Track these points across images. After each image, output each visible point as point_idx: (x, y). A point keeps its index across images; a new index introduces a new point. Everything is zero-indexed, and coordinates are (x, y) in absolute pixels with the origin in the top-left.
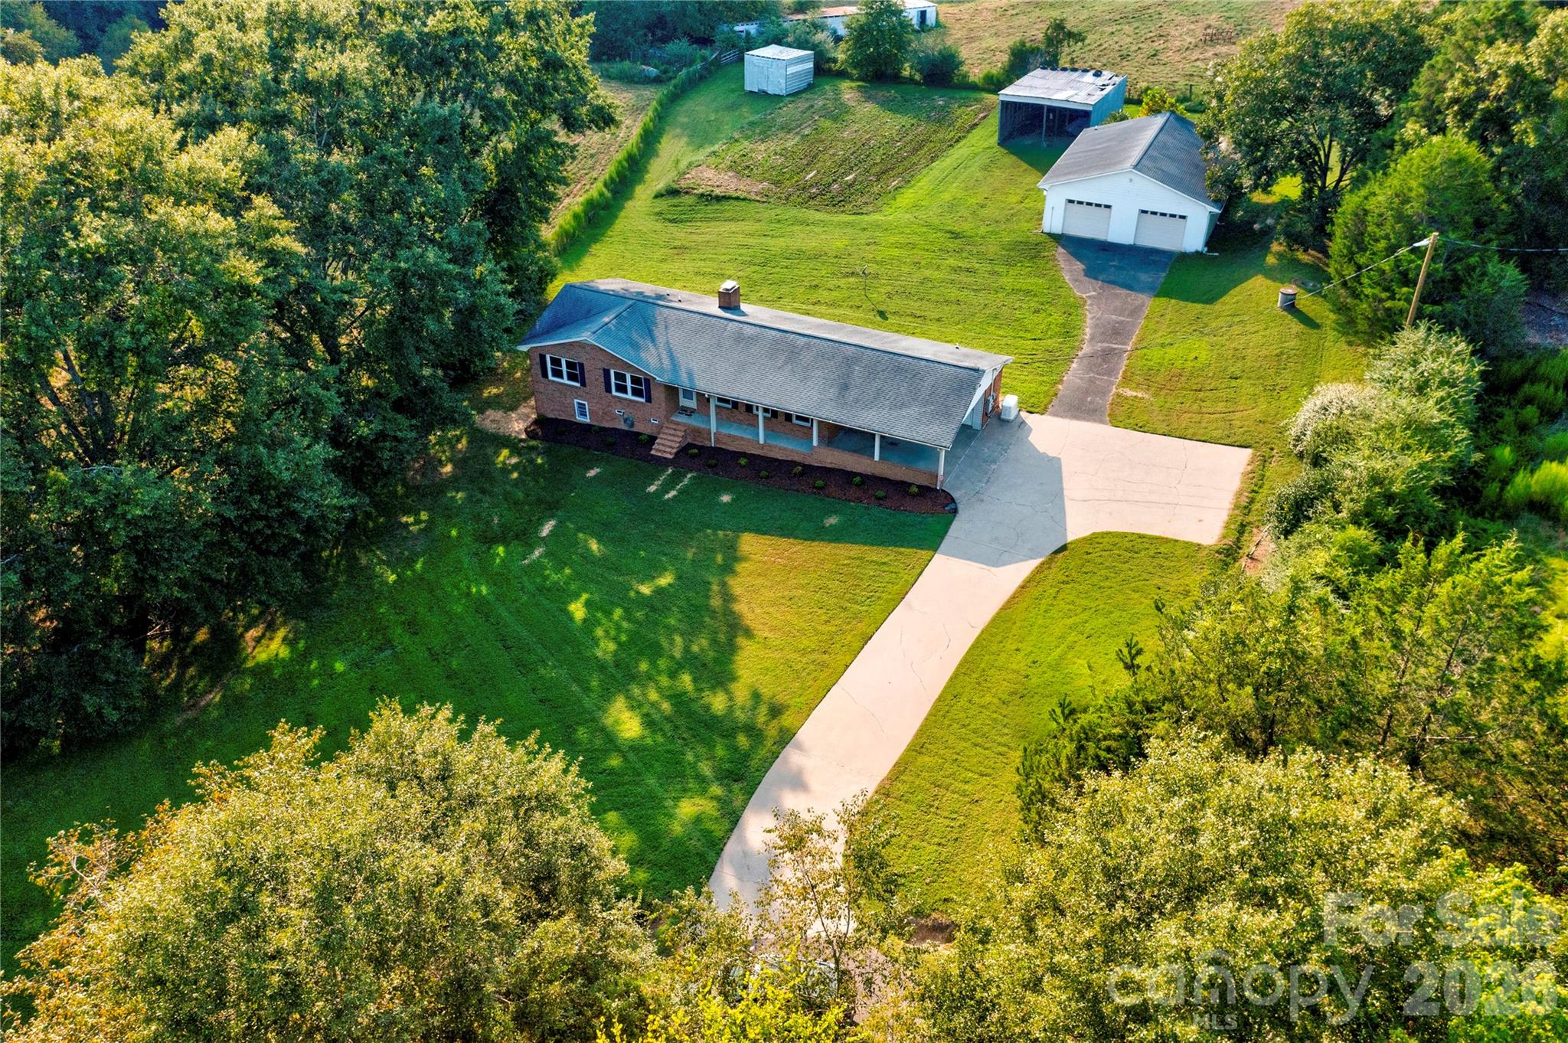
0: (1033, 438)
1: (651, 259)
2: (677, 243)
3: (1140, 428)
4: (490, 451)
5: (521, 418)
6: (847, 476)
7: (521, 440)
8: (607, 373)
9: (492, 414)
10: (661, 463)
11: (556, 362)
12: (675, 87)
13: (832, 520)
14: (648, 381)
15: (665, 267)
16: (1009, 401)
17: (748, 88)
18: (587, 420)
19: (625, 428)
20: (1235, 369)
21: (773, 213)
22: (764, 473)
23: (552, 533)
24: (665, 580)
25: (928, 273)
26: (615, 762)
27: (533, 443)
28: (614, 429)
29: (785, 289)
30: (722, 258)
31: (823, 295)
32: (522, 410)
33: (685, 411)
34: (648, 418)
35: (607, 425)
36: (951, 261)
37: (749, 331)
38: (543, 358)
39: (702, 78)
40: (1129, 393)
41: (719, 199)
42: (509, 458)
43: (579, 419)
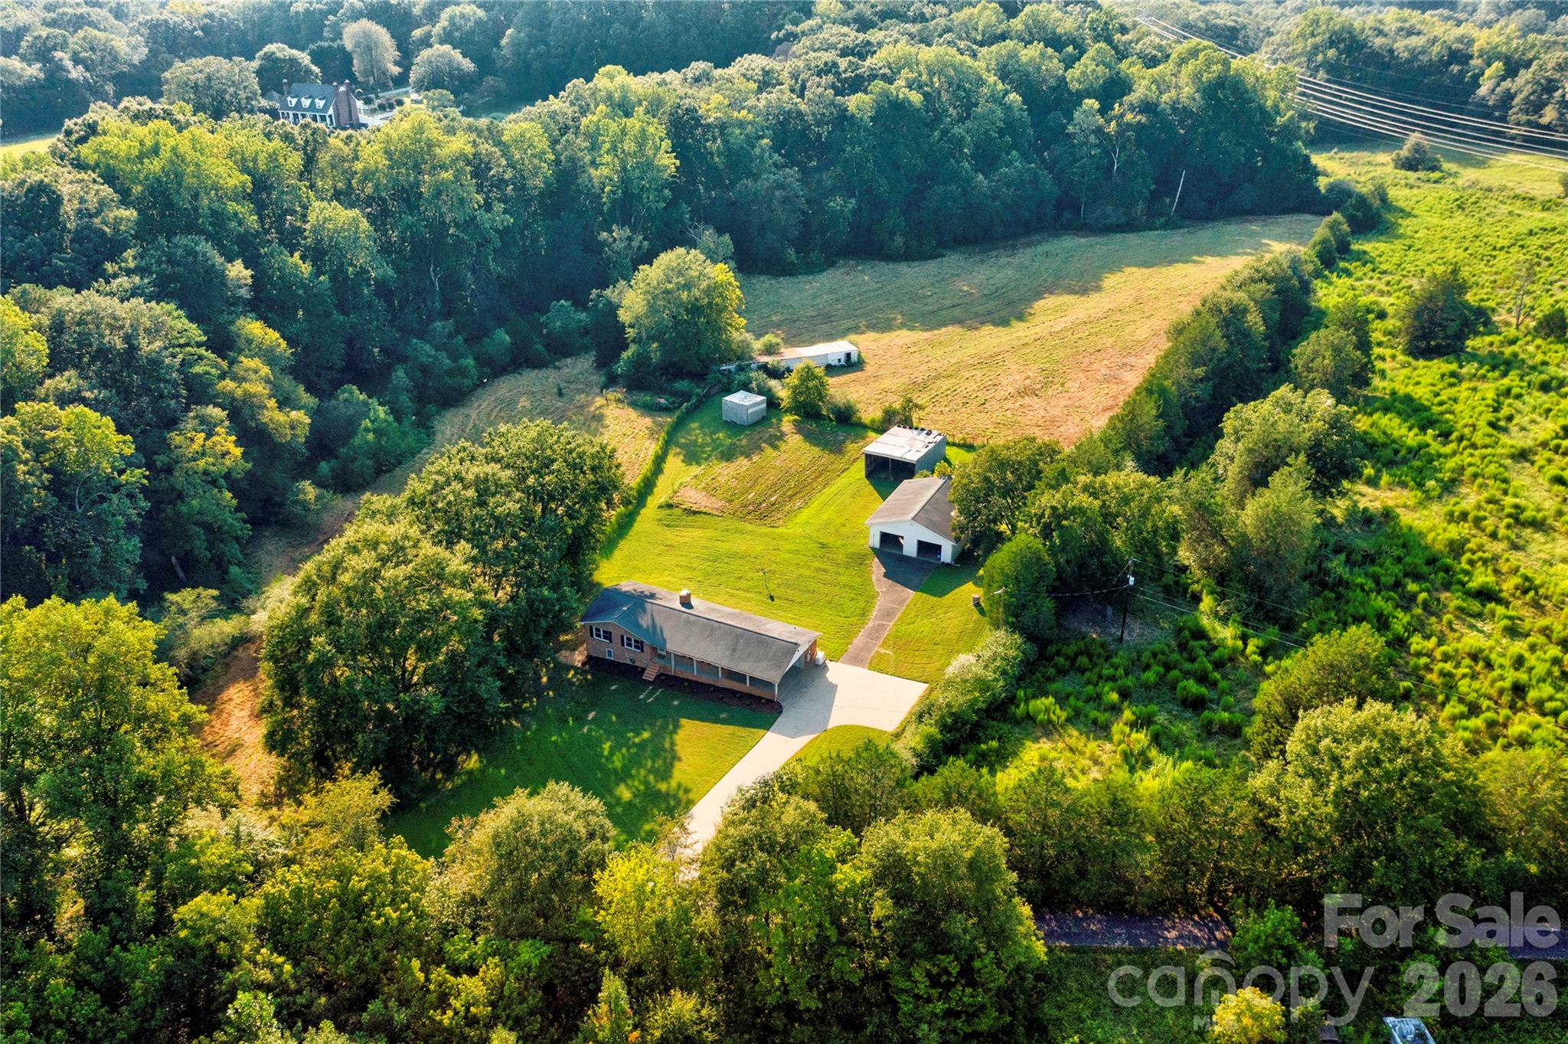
0: (828, 675)
1: (652, 554)
2: (668, 542)
3: (881, 671)
4: (564, 672)
5: (579, 655)
6: (733, 693)
7: (580, 668)
8: (622, 637)
9: (565, 652)
10: (647, 683)
12: (678, 418)
13: (723, 716)
14: (642, 642)
15: (660, 559)
16: (820, 655)
17: (724, 418)
18: (612, 659)
19: (630, 663)
20: (938, 639)
21: (725, 524)
22: (695, 690)
23: (594, 719)
24: (646, 735)
25: (802, 571)
26: (619, 810)
27: (585, 668)
28: (624, 664)
29: (724, 578)
30: (692, 555)
31: (744, 584)
32: (580, 651)
33: (660, 656)
34: (642, 659)
35: (620, 661)
36: (817, 564)
37: (692, 618)
39: (696, 409)
40: (883, 651)
41: (695, 513)
42: (573, 676)
43: (608, 658)
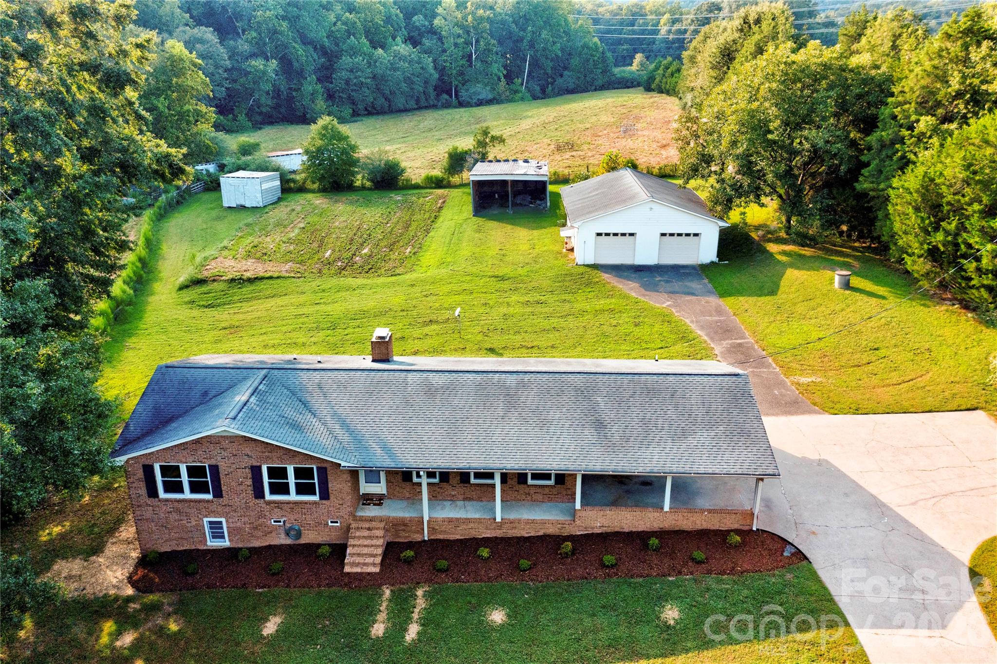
1: (203, 342)
2: (223, 325)
4: (79, 631)
5: (114, 562)
7: (129, 599)
8: (256, 472)
9: (63, 568)
10: (369, 583)
11: (170, 471)
12: (160, 208)
13: (671, 614)
14: (325, 469)
17: (226, 204)
18: (226, 543)
19: (288, 541)
21: (314, 284)
22: (524, 563)
27: (152, 598)
28: (270, 547)
30: (284, 329)
32: (111, 549)
33: (369, 499)
34: (325, 522)
35: (256, 544)
36: (516, 298)
38: (148, 470)
39: (178, 203)
41: (251, 281)
42: (119, 634)
43: (213, 544)
